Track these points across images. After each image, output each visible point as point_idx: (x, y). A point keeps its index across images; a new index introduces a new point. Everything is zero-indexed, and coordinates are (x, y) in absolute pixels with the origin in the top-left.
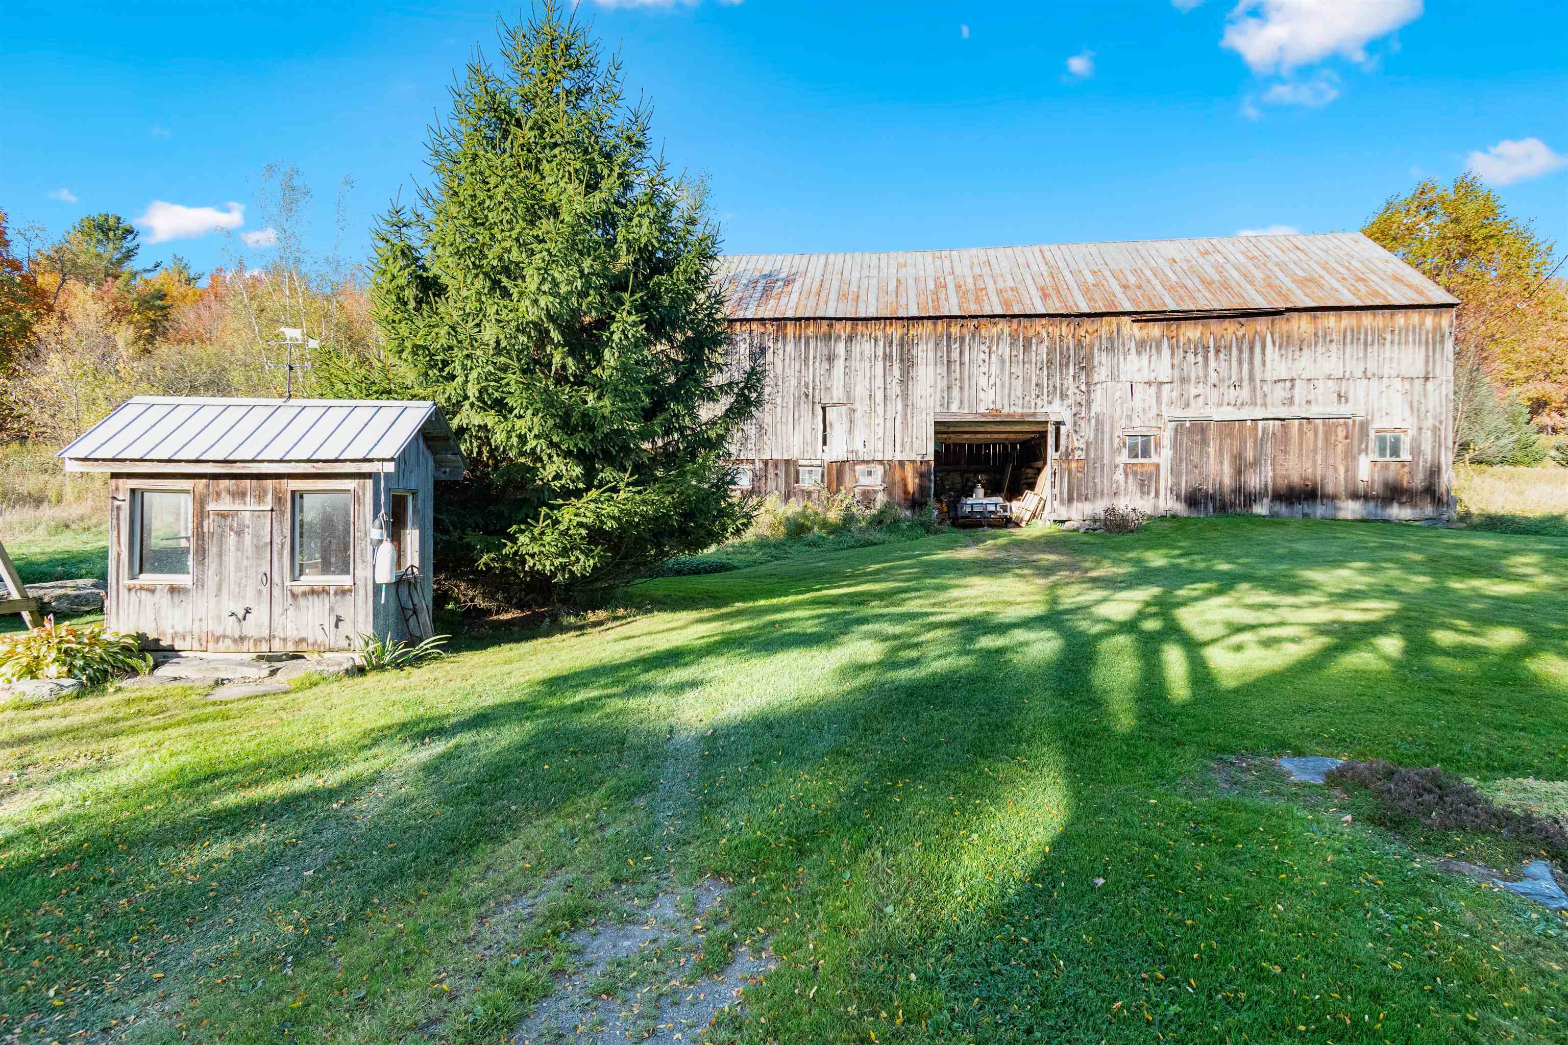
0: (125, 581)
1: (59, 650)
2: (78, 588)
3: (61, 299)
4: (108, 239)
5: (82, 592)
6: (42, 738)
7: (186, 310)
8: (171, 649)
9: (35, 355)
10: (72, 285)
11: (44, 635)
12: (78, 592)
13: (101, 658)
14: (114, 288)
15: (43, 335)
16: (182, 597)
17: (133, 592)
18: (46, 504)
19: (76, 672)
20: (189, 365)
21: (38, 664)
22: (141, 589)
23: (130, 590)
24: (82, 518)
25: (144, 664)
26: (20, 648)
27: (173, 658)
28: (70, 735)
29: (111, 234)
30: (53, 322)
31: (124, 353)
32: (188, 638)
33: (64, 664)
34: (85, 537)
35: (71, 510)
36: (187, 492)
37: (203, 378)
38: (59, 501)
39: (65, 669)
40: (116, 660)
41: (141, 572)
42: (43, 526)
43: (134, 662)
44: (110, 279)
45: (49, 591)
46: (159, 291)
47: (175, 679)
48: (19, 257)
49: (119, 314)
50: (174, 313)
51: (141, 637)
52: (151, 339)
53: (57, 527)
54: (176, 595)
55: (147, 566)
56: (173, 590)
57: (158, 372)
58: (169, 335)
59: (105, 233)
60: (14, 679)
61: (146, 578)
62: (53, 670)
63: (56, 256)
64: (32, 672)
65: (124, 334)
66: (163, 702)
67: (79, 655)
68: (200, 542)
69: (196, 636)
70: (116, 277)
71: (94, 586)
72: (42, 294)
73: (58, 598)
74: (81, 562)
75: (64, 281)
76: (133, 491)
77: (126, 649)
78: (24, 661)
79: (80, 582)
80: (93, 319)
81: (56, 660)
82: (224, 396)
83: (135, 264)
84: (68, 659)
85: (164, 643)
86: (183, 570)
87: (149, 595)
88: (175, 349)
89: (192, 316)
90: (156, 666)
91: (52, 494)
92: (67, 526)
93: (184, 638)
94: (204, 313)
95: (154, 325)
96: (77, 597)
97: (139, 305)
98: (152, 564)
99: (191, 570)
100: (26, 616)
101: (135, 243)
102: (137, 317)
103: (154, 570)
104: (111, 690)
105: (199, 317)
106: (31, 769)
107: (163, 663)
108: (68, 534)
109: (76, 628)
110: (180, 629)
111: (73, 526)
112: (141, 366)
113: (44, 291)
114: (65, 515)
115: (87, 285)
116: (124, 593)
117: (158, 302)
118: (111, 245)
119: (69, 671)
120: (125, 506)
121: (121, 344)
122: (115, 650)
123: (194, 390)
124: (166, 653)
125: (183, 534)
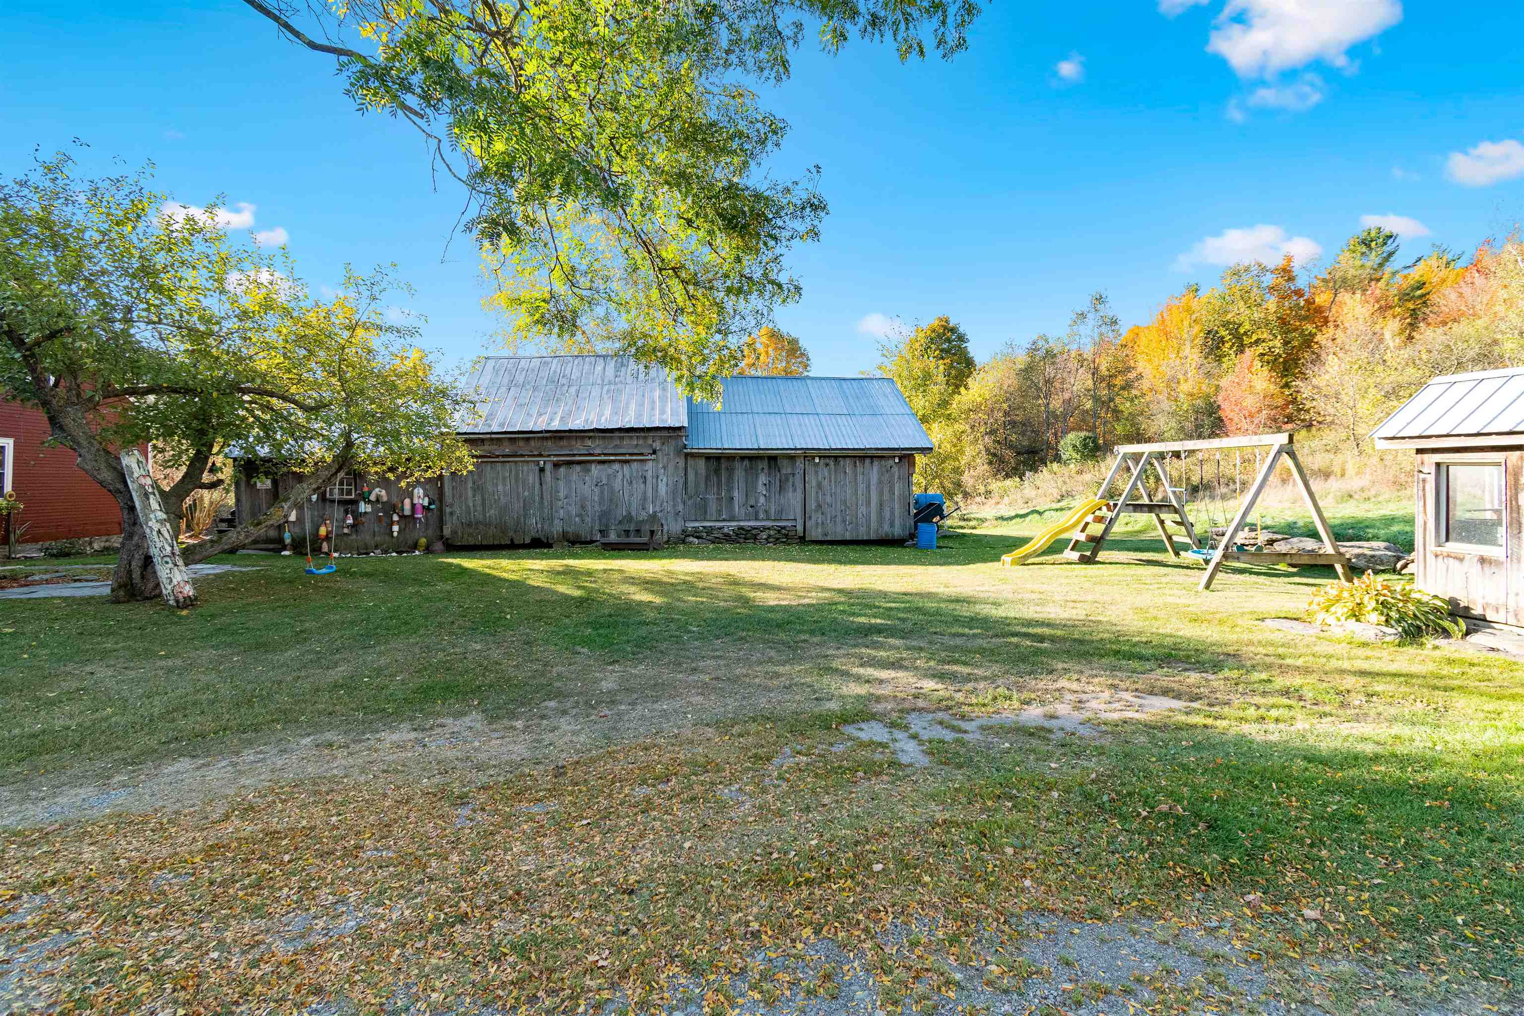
0: (1431, 547)
1: (1377, 601)
2: (1373, 549)
3: (1334, 310)
4: (1371, 249)
5: (1377, 553)
6: (1378, 674)
7: (1447, 293)
8: (1483, 619)
9: (1317, 359)
10: (1344, 296)
11: (1363, 586)
12: (1373, 553)
13: (1415, 615)
14: (1378, 289)
15: (1323, 343)
16: (1494, 569)
17: (1440, 558)
18: (1332, 477)
19: (1393, 622)
20: (1455, 344)
21: (1360, 610)
22: (1448, 556)
23: (1436, 556)
24: (1362, 490)
25: (1456, 628)
26: (1346, 594)
27: (1485, 627)
28: (1402, 679)
29: (1373, 244)
30: (1330, 331)
31: (1391, 345)
32: (1502, 611)
33: (1382, 614)
34: (1367, 505)
35: (1354, 483)
36: (1498, 464)
37: (1471, 354)
38: (1342, 475)
39: (1383, 618)
40: (1427, 619)
41: (1447, 540)
42: (1332, 495)
43: (1446, 624)
44: (1373, 283)
45: (1351, 550)
46: (1418, 282)
47: (1493, 649)
48: (1302, 287)
49: (1385, 309)
50: (1434, 298)
51: (1453, 602)
52: (1413, 326)
53: (1343, 497)
54: (1486, 566)
55: (1452, 535)
56: (1483, 560)
57: (1424, 357)
58: (1430, 320)
59: (1368, 246)
60: (1343, 619)
61: (1453, 547)
62: (1375, 617)
63: (1328, 277)
64: (1356, 615)
65: (1391, 328)
66: (1488, 670)
67: (1394, 609)
68: (1515, 515)
69: (1511, 610)
70: (1378, 280)
71: (1386, 548)
72: (1319, 310)
73: (1358, 556)
74: (1367, 527)
75: (1336, 295)
76: (1438, 465)
77: (1437, 609)
78: (1350, 605)
79: (1375, 544)
80: (1361, 321)
81: (1375, 609)
82: (1497, 368)
83: (1397, 263)
84: (1385, 611)
85: (1477, 611)
86: (1494, 542)
87: (1457, 562)
88: (1440, 331)
89: (1453, 296)
90: (1468, 633)
91: (1337, 469)
92: (1351, 496)
93: (1497, 610)
94: (1467, 291)
95: (1414, 313)
96: (1373, 556)
97: (1400, 300)
98: (1460, 534)
99: (1502, 541)
100: (1339, 568)
101: (1395, 244)
102: (1398, 310)
103: (1462, 540)
104: (1429, 646)
105: (1461, 295)
106: (1375, 698)
107: (1476, 631)
108: (1352, 503)
109: (1389, 583)
110: (1492, 601)
111: (1356, 496)
112: (1406, 353)
113: (1320, 307)
114: (1349, 487)
115: (1354, 293)
116: (1430, 558)
117: (1419, 292)
118: (1374, 253)
119: (1387, 621)
120: (1431, 480)
121: (1388, 335)
122: (1426, 609)
123: (1460, 366)
124: (1477, 622)
125: (1488, 506)
